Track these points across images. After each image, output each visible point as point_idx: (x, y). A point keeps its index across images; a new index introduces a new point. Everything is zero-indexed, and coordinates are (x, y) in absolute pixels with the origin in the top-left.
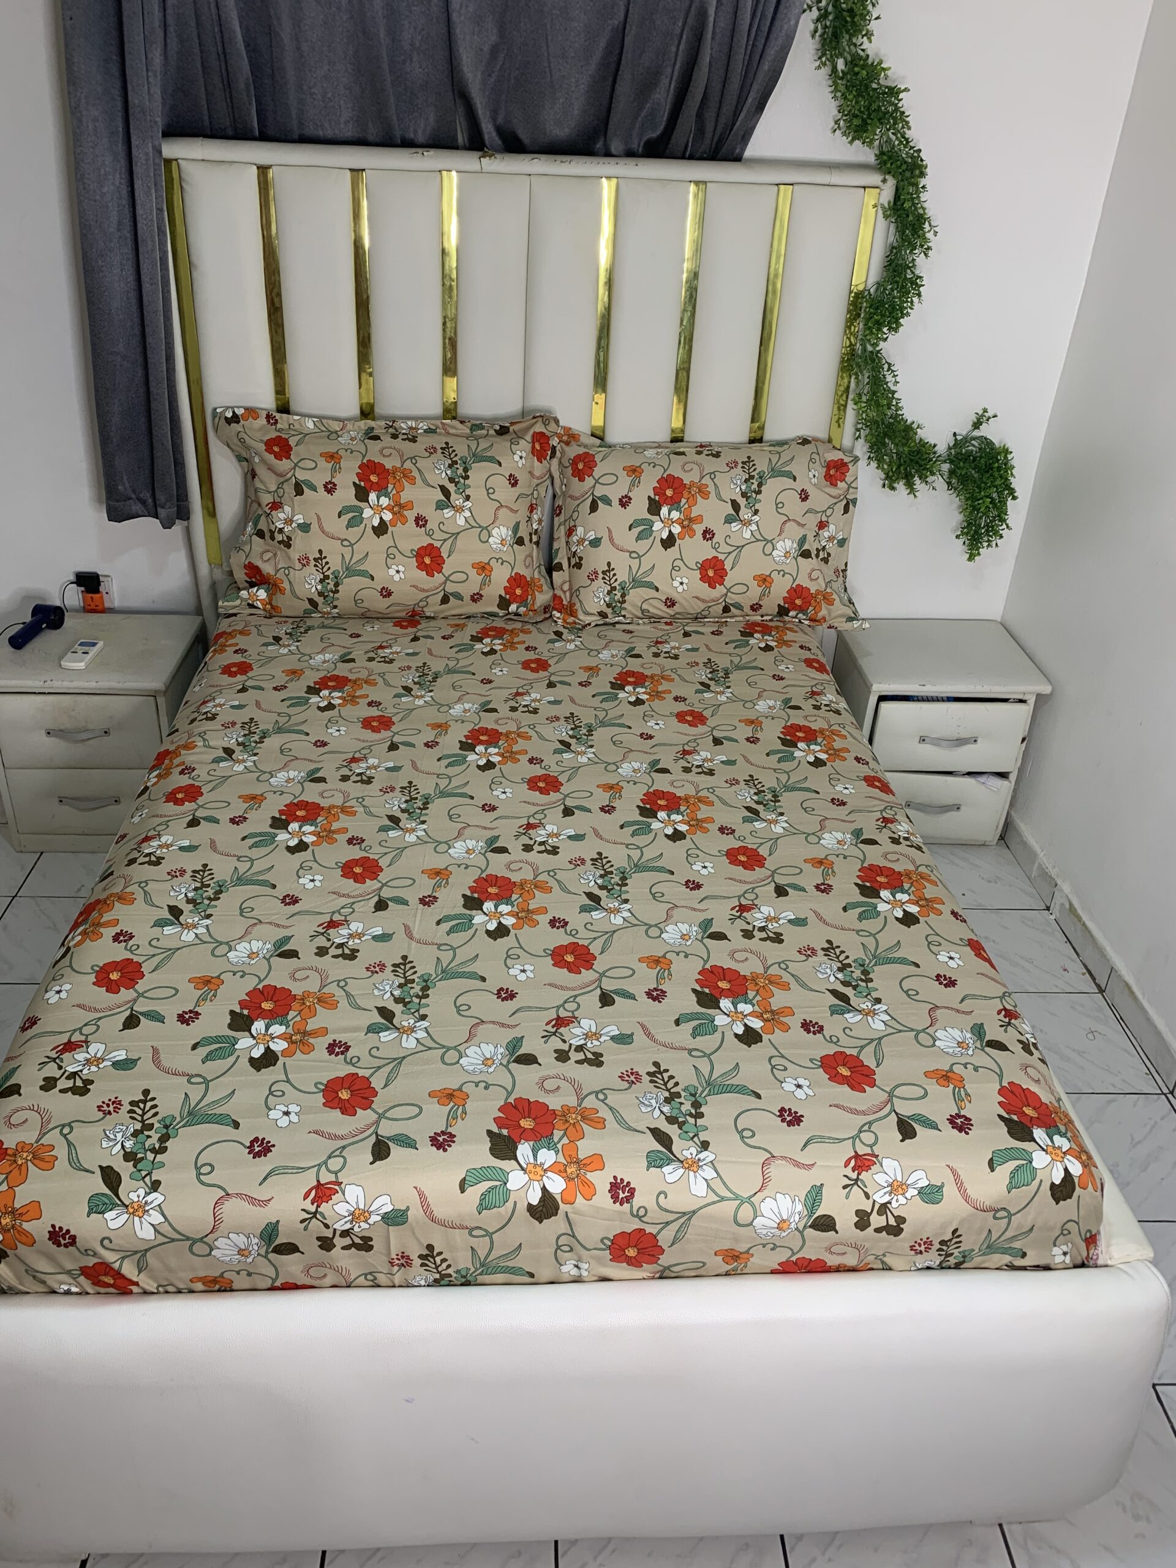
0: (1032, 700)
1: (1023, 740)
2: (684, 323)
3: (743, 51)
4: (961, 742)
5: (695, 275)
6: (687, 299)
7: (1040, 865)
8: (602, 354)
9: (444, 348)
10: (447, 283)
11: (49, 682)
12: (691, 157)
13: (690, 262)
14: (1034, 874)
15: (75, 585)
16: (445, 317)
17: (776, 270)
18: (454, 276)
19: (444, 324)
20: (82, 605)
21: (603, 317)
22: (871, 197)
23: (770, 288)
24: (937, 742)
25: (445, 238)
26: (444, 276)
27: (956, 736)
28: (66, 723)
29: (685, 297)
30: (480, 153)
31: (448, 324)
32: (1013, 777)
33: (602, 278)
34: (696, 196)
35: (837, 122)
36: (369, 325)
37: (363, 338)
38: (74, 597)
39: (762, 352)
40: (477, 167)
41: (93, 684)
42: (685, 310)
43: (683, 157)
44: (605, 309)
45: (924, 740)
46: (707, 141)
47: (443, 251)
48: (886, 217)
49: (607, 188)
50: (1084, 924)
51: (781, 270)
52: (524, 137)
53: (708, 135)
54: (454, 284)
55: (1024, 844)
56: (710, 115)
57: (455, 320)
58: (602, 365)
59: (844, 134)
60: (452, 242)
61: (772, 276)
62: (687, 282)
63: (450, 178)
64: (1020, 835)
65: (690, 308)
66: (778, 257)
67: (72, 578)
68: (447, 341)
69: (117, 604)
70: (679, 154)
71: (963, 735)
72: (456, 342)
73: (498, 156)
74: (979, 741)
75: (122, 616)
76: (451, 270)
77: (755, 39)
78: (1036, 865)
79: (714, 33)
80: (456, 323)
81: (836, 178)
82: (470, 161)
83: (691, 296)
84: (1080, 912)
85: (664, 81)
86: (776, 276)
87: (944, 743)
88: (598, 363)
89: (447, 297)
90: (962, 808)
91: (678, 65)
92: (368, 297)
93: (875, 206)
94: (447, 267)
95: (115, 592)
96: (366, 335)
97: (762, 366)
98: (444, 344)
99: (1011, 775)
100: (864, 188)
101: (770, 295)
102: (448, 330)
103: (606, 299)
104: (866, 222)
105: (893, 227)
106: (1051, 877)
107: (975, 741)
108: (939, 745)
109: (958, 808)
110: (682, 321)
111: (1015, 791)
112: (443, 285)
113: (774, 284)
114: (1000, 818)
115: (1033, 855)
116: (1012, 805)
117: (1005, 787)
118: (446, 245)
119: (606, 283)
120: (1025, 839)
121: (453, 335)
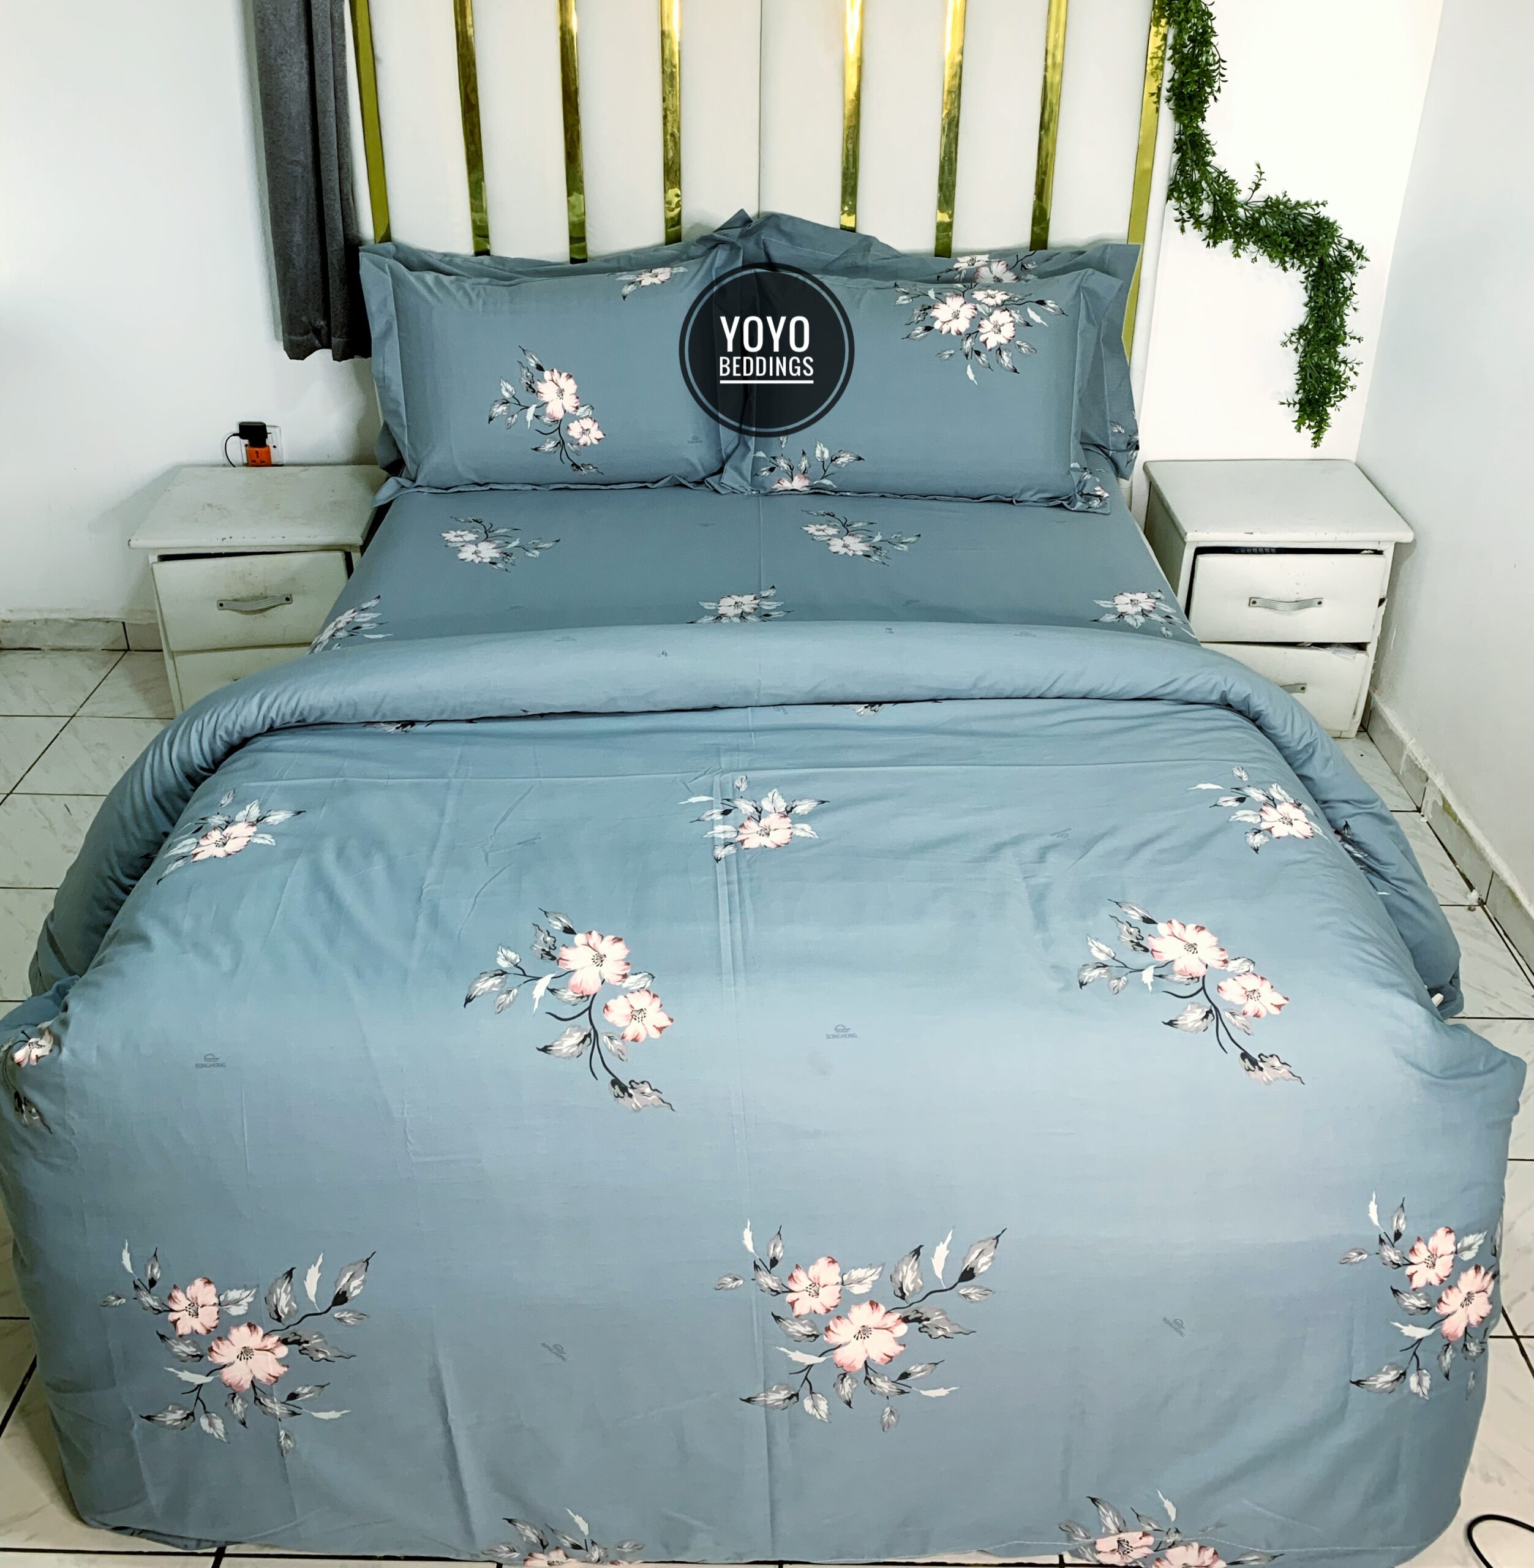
0: (1389, 551)
1: (1381, 601)
4: (1301, 604)
7: (1409, 757)
14: (1402, 768)
15: (238, 437)
20: (246, 459)
24: (1272, 604)
25: (665, 18)
26: (664, 62)
27: (1294, 596)
32: (1372, 649)
36: (578, 121)
38: (237, 450)
42: (950, 92)
45: (1254, 603)
47: (663, 33)
50: (1460, 824)
54: (676, 70)
55: (1390, 732)
60: (673, 23)
64: (1385, 724)
67: (236, 428)
69: (286, 456)
71: (1305, 595)
74: (1324, 603)
78: (1404, 757)
84: (1455, 808)
87: (1280, 606)
89: (667, 85)
90: (1308, 688)
92: (577, 89)
94: (667, 52)
95: (283, 445)
97: (1044, 155)
98: (665, 141)
99: (1369, 647)
102: (669, 125)
106: (1420, 769)
107: (1320, 603)
108: (1274, 609)
109: (1303, 689)
111: (1376, 666)
114: (1359, 701)
115: (1400, 745)
116: (1373, 682)
117: (1364, 661)
120: (1390, 727)
121: (676, 131)
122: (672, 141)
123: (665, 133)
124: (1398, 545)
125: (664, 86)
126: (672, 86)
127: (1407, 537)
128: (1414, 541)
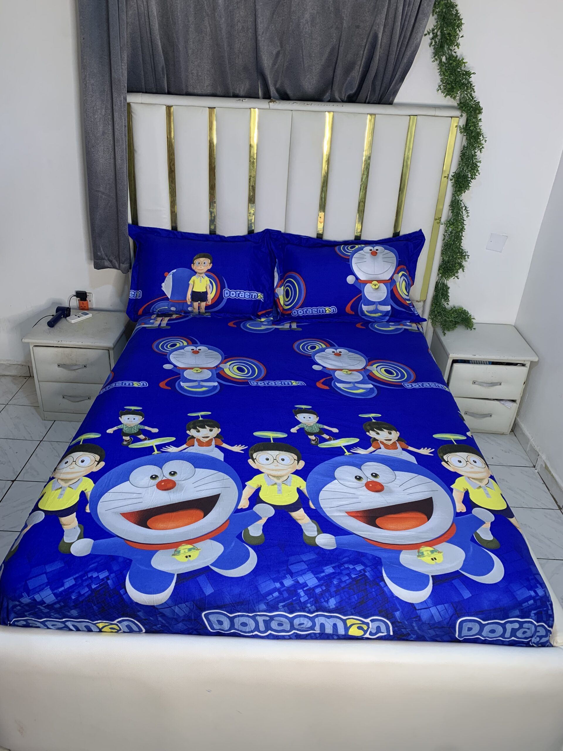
0: (528, 365)
1: (524, 383)
2: (363, 180)
3: (394, 54)
4: (493, 384)
5: (369, 158)
6: (365, 169)
7: (531, 445)
8: (323, 194)
9: (249, 190)
10: (252, 161)
11: (60, 342)
12: (369, 103)
13: (367, 151)
14: (528, 449)
15: (75, 297)
16: (250, 176)
17: (408, 156)
18: (255, 157)
19: (250, 179)
20: (78, 306)
21: (325, 176)
22: (455, 122)
23: (405, 164)
24: (482, 384)
25: (252, 139)
26: (250, 157)
27: (490, 381)
28: (68, 362)
29: (364, 168)
30: (269, 100)
31: (252, 179)
32: (518, 402)
33: (325, 158)
34: (370, 121)
35: (439, 86)
36: (215, 179)
37: (212, 185)
38: (75, 302)
39: (401, 194)
40: (267, 107)
41: (80, 343)
42: (363, 174)
43: (365, 103)
44: (326, 173)
45: (475, 383)
46: (377, 94)
47: (250, 145)
48: (461, 132)
49: (328, 117)
50: (552, 475)
51: (410, 156)
52: (289, 92)
53: (377, 92)
54: (255, 161)
55: (523, 434)
56: (378, 83)
57: (255, 177)
58: (323, 199)
59: (442, 92)
60: (255, 141)
61: (406, 158)
62: (365, 161)
63: (255, 112)
64: (521, 430)
65: (366, 173)
66: (409, 150)
67: (74, 294)
68: (251, 187)
69: (94, 306)
70: (364, 101)
71: (495, 381)
72: (255, 188)
73: (277, 101)
74: (502, 384)
75: (97, 312)
76: (254, 154)
77: (400, 48)
78: (529, 445)
79: (381, 45)
80: (255, 179)
81: (438, 113)
82: (264, 104)
83: (367, 167)
84: (550, 468)
85: (357, 67)
86: (408, 158)
87: (485, 385)
88: (321, 198)
89: (251, 166)
90: (493, 416)
91: (364, 60)
92: (215, 166)
93: (456, 126)
94: (252, 153)
95: (93, 301)
96: (213, 184)
97: (400, 201)
98: (249, 189)
99: (517, 401)
100: (452, 117)
101: (405, 167)
102: (251, 182)
103: (326, 168)
104: (452, 134)
105: (465, 138)
106: (536, 451)
107: (500, 384)
108: (483, 386)
109: (491, 416)
110: (362, 179)
111: (519, 408)
112: (250, 161)
113: (407, 162)
114: (511, 422)
115: (528, 440)
116: (518, 414)
117: (515, 406)
118: (252, 143)
119: (326, 161)
120: (524, 432)
121: (254, 184)
122: (252, 189)
123: (250, 186)
124: (532, 362)
125: (250, 167)
126: (253, 167)
127: (536, 359)
128: (538, 361)
